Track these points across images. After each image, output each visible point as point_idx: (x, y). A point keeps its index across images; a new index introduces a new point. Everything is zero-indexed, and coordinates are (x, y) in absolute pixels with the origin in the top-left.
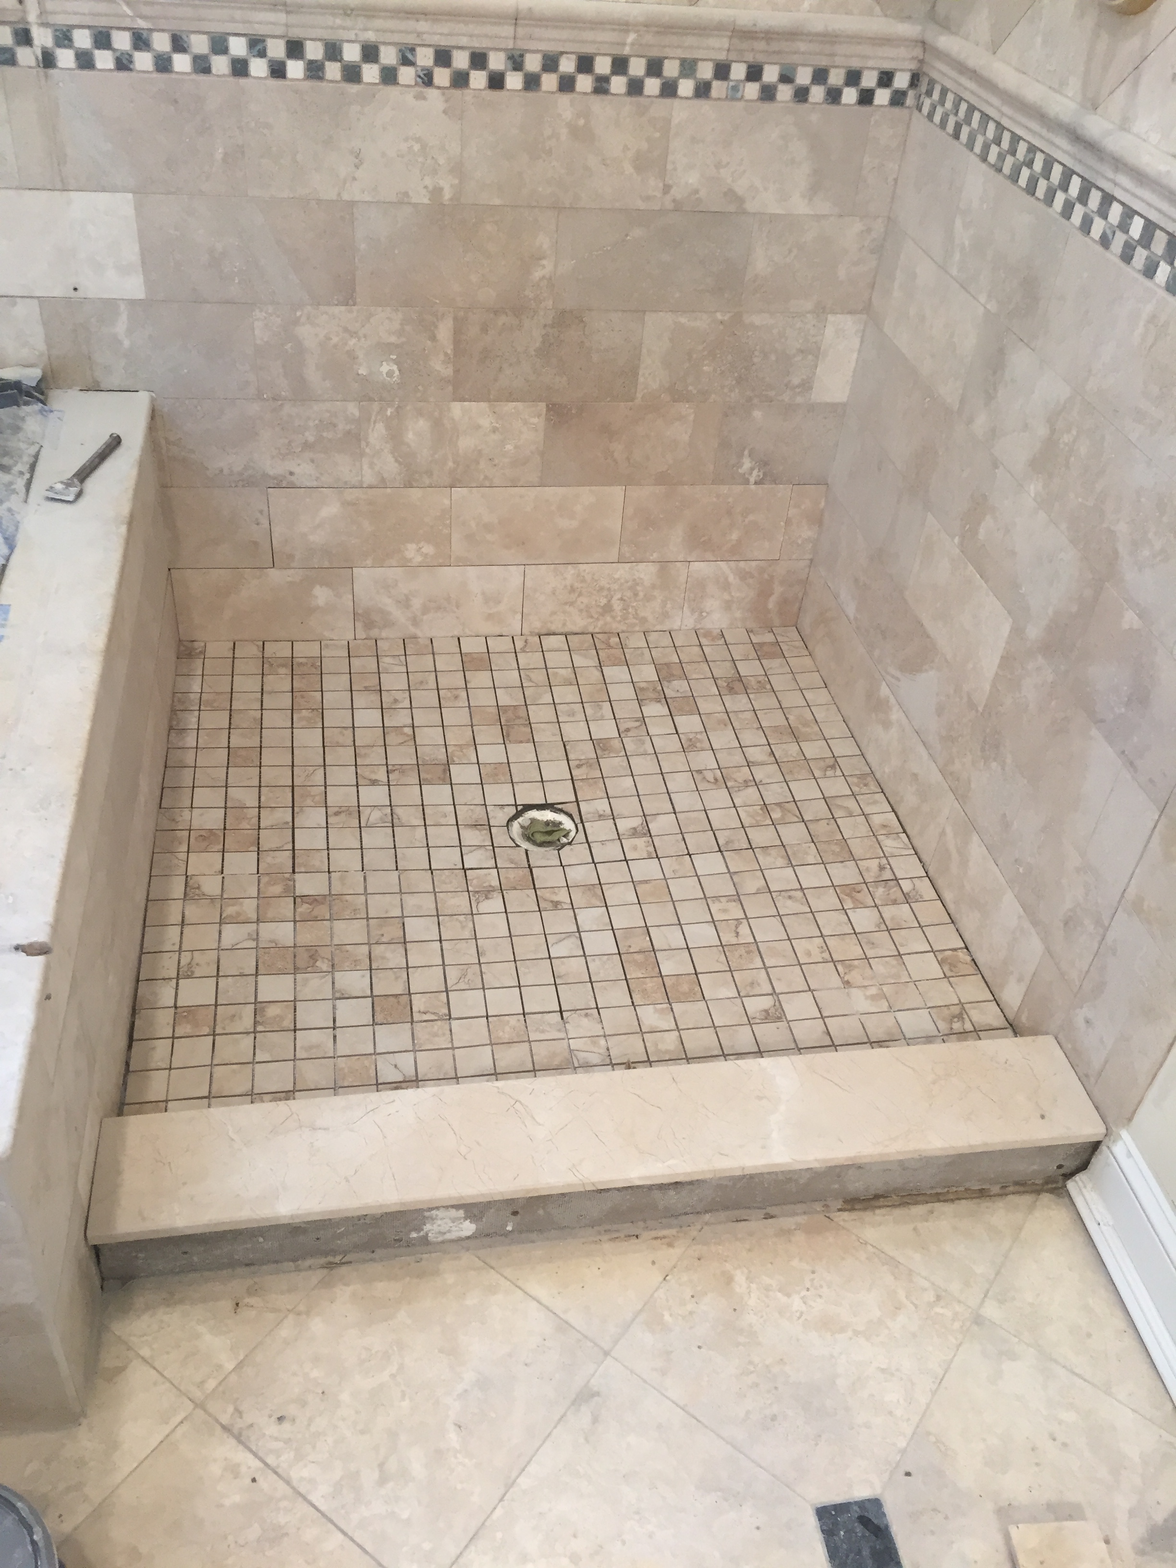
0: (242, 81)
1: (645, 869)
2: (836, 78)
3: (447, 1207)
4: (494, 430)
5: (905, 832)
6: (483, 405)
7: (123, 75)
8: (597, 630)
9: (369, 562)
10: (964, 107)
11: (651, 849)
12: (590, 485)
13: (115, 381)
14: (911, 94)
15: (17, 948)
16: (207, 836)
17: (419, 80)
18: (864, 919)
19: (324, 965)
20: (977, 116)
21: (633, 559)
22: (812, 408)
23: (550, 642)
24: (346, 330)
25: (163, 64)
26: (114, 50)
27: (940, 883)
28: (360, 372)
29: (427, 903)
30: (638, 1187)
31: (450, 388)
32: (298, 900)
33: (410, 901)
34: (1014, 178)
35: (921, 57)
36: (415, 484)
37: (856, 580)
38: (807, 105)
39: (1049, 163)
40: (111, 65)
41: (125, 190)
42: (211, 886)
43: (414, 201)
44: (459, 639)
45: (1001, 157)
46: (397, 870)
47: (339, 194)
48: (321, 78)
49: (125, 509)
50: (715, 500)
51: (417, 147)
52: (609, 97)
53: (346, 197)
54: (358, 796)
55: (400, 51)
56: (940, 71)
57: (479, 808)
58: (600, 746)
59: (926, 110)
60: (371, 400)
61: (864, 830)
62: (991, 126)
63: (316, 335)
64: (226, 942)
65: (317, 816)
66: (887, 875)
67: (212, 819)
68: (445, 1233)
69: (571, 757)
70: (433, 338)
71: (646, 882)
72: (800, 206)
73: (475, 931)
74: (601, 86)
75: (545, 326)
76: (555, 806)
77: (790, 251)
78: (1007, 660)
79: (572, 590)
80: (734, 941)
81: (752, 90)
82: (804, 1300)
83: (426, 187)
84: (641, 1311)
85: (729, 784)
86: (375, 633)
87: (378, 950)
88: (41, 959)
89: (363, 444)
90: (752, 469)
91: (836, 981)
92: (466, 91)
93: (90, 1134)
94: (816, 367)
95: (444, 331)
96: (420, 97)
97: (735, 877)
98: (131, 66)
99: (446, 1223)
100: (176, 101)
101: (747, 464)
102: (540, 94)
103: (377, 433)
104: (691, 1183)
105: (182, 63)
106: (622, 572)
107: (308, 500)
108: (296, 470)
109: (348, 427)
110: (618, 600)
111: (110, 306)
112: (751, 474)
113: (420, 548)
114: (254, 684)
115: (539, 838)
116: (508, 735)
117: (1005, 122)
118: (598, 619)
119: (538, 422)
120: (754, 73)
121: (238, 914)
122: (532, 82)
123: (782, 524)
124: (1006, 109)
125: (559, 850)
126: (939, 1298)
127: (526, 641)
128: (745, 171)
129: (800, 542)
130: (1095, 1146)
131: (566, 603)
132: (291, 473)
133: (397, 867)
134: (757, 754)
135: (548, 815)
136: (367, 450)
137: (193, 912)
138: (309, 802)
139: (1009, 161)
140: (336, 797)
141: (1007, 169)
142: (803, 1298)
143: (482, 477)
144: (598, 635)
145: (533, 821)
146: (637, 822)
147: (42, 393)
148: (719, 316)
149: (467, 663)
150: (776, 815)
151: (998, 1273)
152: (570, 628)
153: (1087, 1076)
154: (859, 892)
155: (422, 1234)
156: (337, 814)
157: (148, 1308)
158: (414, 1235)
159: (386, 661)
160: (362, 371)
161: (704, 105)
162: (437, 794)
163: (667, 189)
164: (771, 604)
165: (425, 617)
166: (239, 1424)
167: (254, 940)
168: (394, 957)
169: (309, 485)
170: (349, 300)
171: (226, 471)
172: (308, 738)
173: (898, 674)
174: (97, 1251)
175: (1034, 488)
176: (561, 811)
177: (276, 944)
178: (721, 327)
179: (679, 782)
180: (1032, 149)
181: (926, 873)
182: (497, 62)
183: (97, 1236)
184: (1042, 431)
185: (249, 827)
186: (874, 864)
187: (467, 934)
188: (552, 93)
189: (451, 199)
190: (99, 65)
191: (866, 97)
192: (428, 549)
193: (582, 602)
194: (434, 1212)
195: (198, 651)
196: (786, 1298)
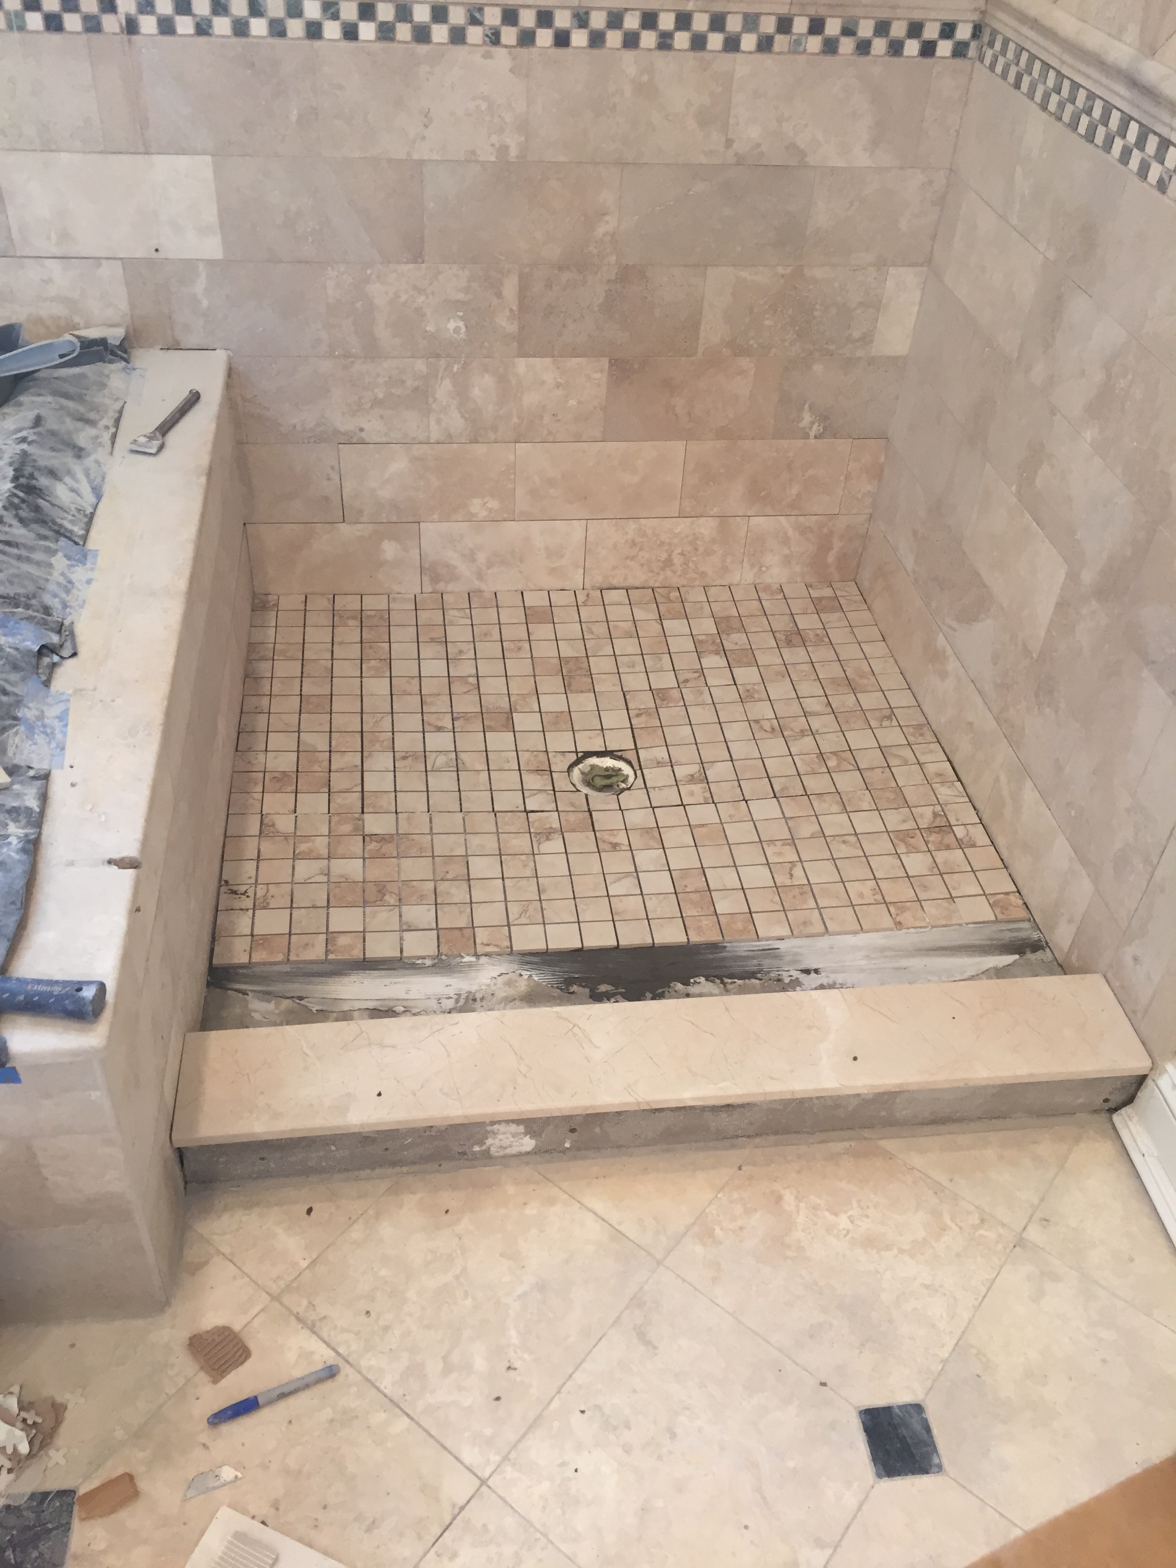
0: (317, 44)
1: (703, 814)
2: (898, 30)
3: (508, 1122)
4: (558, 386)
5: (959, 780)
6: (548, 360)
7: (203, 39)
8: (657, 585)
9: (436, 517)
10: (1025, 56)
11: (708, 795)
12: (652, 439)
13: (192, 340)
14: (973, 45)
15: (110, 862)
16: (282, 778)
17: (487, 39)
18: (917, 863)
19: (391, 899)
20: (1037, 66)
21: (693, 514)
22: (872, 361)
23: (612, 596)
24: (415, 288)
25: (241, 29)
26: (194, 16)
27: (994, 829)
28: (428, 329)
29: (491, 844)
30: (691, 1108)
31: (516, 344)
32: (367, 839)
33: (475, 841)
34: (1074, 125)
35: (983, 9)
36: (481, 440)
37: (915, 533)
38: (869, 58)
39: (1108, 109)
40: (191, 30)
41: (204, 153)
42: (285, 824)
43: (481, 158)
44: (522, 593)
45: (1061, 106)
46: (461, 811)
47: (408, 154)
48: (392, 39)
49: (205, 460)
50: (775, 454)
51: (484, 106)
52: (672, 53)
53: (416, 157)
54: (424, 742)
55: (469, 11)
56: (1003, 22)
57: (541, 754)
58: (659, 695)
59: (987, 61)
60: (438, 356)
61: (919, 778)
62: (1052, 74)
63: (387, 293)
64: (299, 877)
65: (384, 761)
66: (940, 822)
67: (285, 762)
68: (505, 1148)
69: (630, 706)
70: (499, 295)
71: (703, 826)
72: (861, 159)
73: (536, 870)
74: (665, 42)
75: (609, 281)
76: (615, 753)
77: (851, 204)
78: (1061, 606)
79: (634, 544)
80: (788, 882)
81: (814, 43)
82: (851, 1220)
83: (493, 145)
84: (693, 1224)
85: (785, 733)
86: (441, 586)
87: (442, 887)
88: (131, 872)
89: (431, 400)
90: (812, 423)
91: (888, 922)
92: (533, 50)
93: (175, 1044)
94: (877, 319)
95: (510, 288)
96: (487, 56)
97: (789, 822)
98: (210, 31)
99: (507, 1138)
100: (253, 65)
101: (807, 418)
102: (604, 51)
103: (444, 389)
104: (742, 1106)
105: (258, 27)
106: (683, 526)
107: (377, 456)
108: (366, 426)
109: (416, 384)
110: (679, 554)
111: (189, 265)
112: (811, 428)
113: (485, 503)
114: (325, 636)
115: (599, 782)
116: (570, 685)
117: (1065, 71)
118: (658, 574)
119: (601, 377)
120: (816, 26)
121: (311, 851)
122: (597, 39)
123: (842, 478)
124: (1066, 57)
125: (618, 795)
126: (983, 1221)
127: (588, 595)
128: (806, 126)
129: (859, 496)
130: (1141, 1080)
131: (627, 558)
132: (362, 430)
133: (461, 809)
134: (814, 705)
135: (608, 762)
136: (434, 406)
137: (267, 848)
138: (378, 747)
139: (1069, 109)
140: (403, 743)
141: (1066, 117)
142: (849, 1217)
143: (545, 432)
144: (658, 590)
145: (593, 767)
146: (694, 769)
147: (125, 352)
148: (780, 270)
149: (530, 616)
150: (832, 763)
151: (1042, 1200)
152: (631, 582)
153: (1134, 1012)
154: (912, 838)
155: (484, 1147)
156: (404, 758)
157: (226, 1209)
158: (477, 1148)
159: (451, 614)
160: (430, 328)
161: (766, 59)
162: (500, 741)
163: (729, 143)
164: (831, 558)
165: (490, 571)
166: (312, 1316)
167: (325, 875)
168: (458, 893)
169: (377, 441)
170: (417, 257)
171: (299, 428)
172: (377, 687)
173: (954, 624)
174: (181, 1153)
175: (1089, 435)
176: (620, 758)
177: (346, 879)
178: (782, 281)
179: (736, 731)
180: (1092, 96)
181: (980, 820)
182: (562, 20)
183: (180, 1140)
184: (1099, 377)
185: (320, 770)
186: (928, 811)
187: (529, 872)
188: (618, 49)
189: (517, 157)
190: (180, 30)
191: (928, 49)
192: (494, 504)
193: (643, 557)
194: (496, 1127)
195: (271, 604)
196: (833, 1216)
